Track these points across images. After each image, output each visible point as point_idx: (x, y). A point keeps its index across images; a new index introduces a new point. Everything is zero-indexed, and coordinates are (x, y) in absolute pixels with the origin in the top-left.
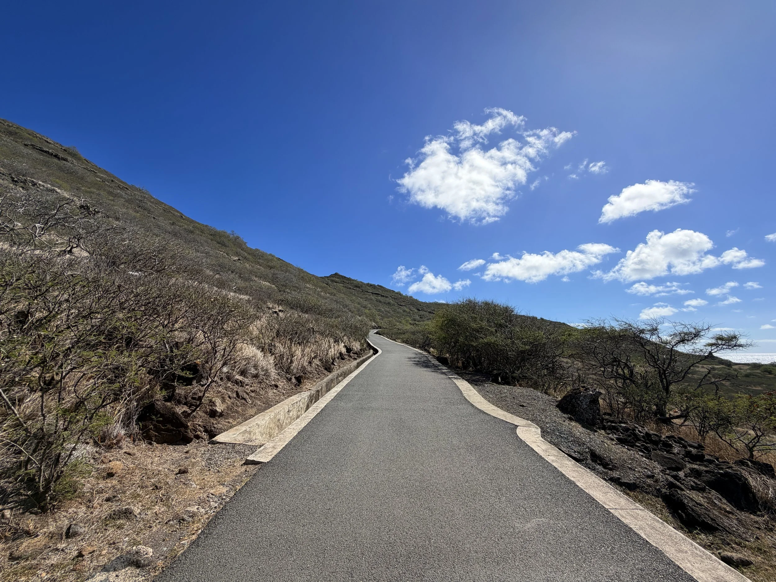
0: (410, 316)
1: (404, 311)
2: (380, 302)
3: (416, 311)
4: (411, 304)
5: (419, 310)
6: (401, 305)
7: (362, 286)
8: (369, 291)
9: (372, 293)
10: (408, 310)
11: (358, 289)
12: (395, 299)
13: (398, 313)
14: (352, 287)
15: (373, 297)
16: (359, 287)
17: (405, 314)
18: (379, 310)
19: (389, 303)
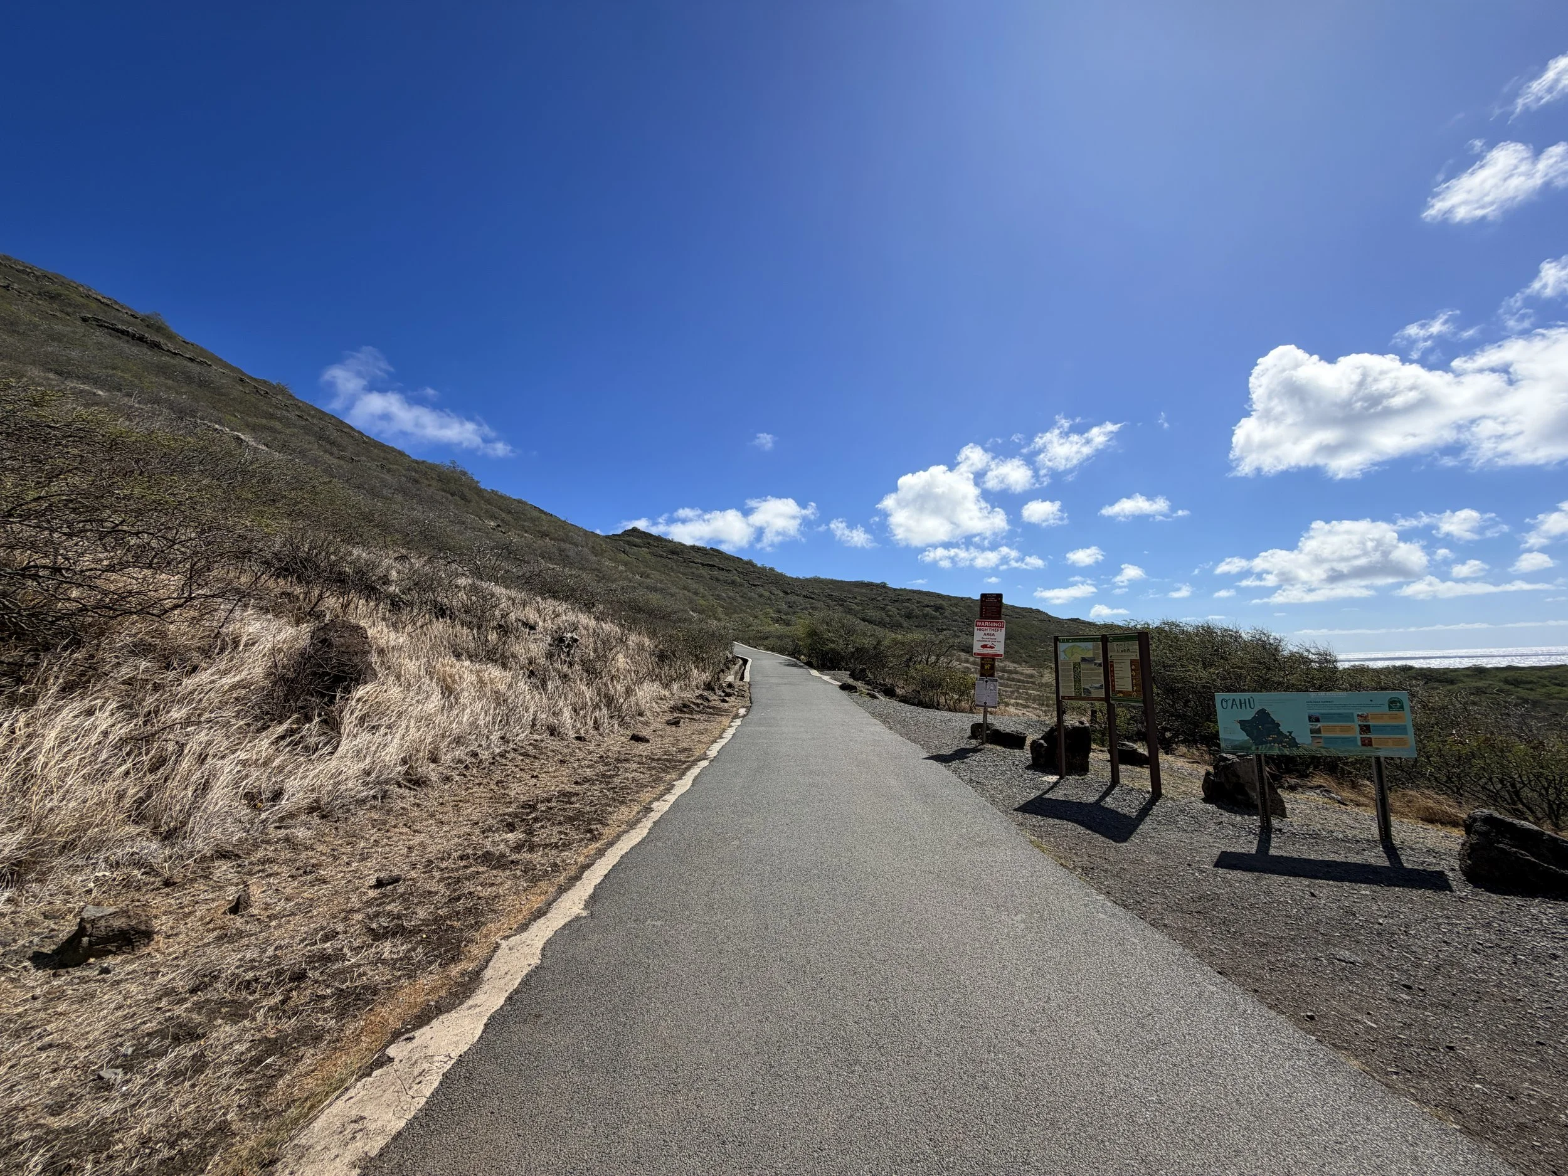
0: (771, 607)
1: (761, 596)
2: (718, 580)
3: (782, 594)
4: (772, 583)
5: (786, 593)
6: (754, 585)
7: (682, 552)
8: (696, 561)
9: (702, 564)
10: (767, 594)
11: (675, 557)
12: (742, 573)
13: (750, 599)
14: (665, 554)
15: (704, 572)
16: (678, 554)
17: (762, 600)
18: (718, 595)
19: (733, 582)
